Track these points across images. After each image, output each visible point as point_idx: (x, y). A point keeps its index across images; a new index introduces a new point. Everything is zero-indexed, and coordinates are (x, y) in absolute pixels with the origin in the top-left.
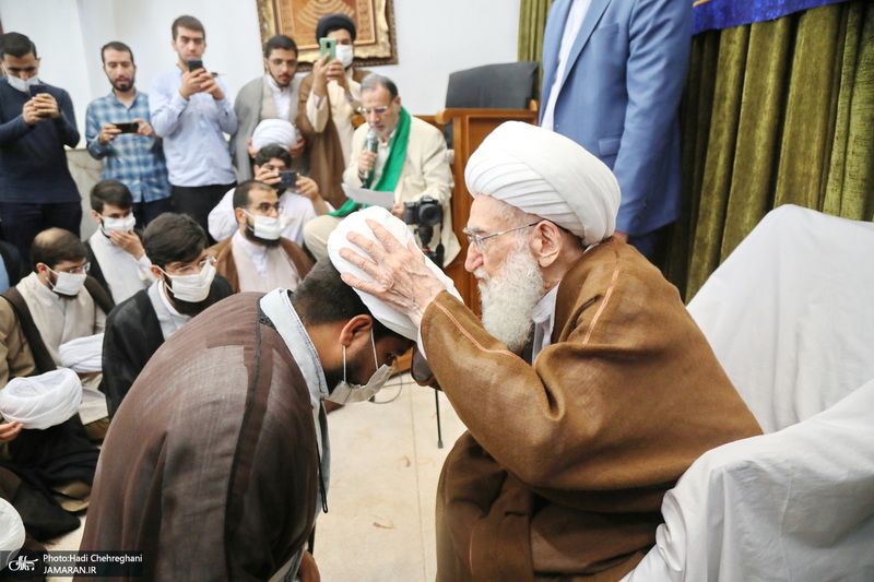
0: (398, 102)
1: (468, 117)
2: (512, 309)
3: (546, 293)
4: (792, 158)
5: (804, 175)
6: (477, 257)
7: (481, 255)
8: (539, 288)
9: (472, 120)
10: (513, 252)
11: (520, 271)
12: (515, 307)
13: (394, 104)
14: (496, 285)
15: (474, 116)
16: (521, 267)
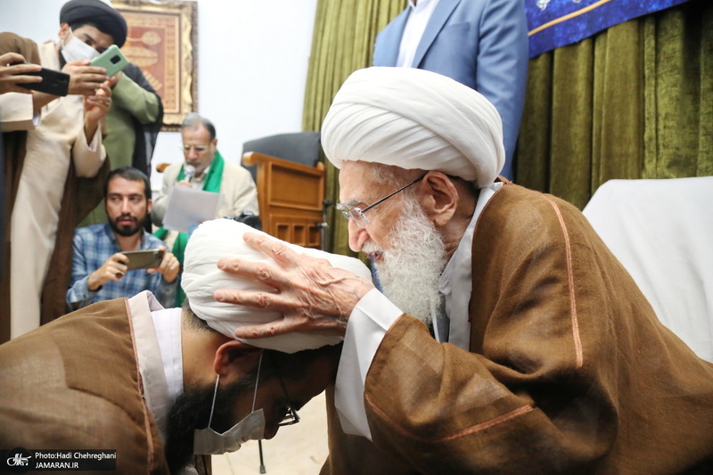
0: (215, 144)
1: (270, 164)
2: (415, 283)
3: (450, 256)
4: (609, 142)
5: (621, 156)
6: (359, 232)
7: (365, 230)
8: (440, 252)
9: (275, 168)
10: (402, 218)
11: (415, 237)
12: (418, 279)
13: (212, 145)
14: (391, 260)
15: (277, 164)
16: (416, 233)
